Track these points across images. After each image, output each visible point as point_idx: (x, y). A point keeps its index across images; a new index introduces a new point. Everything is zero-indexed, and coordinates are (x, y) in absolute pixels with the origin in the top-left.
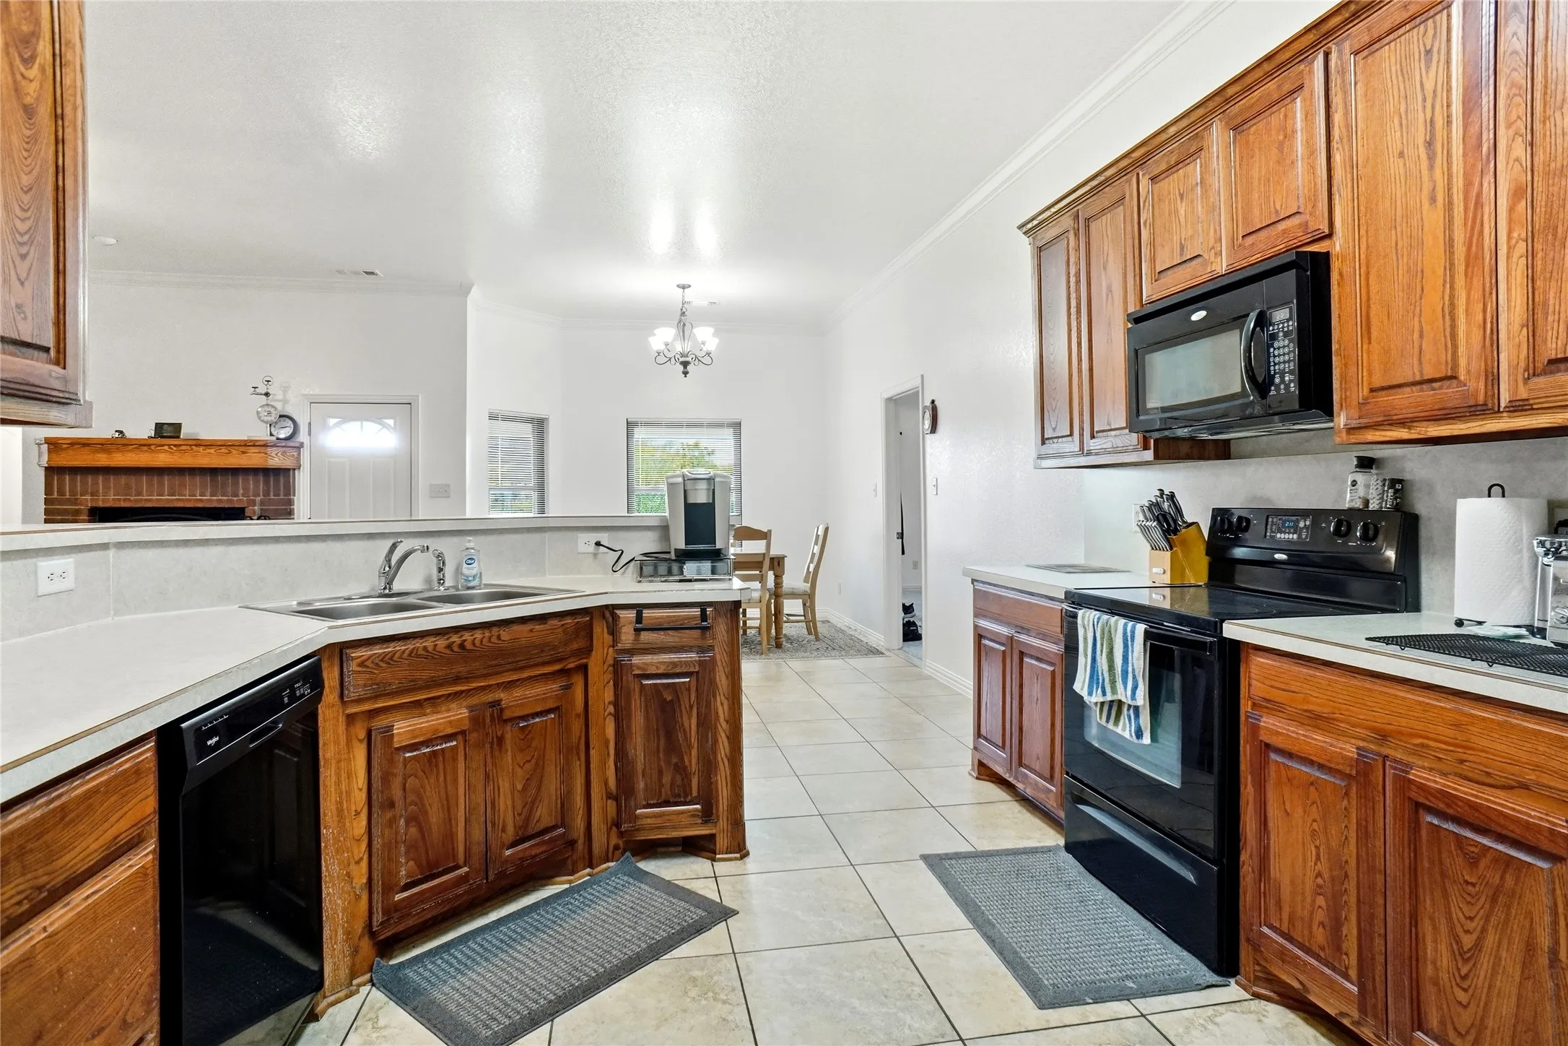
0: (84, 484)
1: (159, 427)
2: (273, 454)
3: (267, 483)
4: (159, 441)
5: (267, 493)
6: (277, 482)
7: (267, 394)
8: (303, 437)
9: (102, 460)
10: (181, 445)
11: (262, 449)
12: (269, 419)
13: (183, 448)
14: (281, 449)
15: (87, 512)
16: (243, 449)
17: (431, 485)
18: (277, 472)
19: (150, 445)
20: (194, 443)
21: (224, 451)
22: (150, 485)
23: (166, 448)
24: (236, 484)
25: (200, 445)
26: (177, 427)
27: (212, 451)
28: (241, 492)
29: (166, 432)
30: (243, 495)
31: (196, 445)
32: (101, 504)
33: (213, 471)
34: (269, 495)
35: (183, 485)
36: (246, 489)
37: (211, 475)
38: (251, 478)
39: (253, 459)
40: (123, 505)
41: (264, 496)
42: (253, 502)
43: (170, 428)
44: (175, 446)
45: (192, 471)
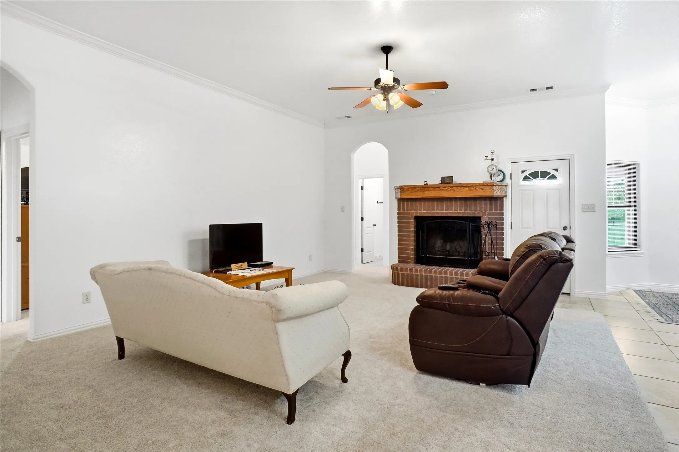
0: (412, 206)
1: (443, 178)
2: (496, 190)
3: (491, 204)
4: (443, 185)
5: (491, 210)
6: (496, 204)
7: (492, 160)
8: (508, 180)
9: (420, 195)
10: (453, 187)
11: (491, 187)
12: (492, 172)
13: (454, 188)
14: (500, 187)
15: (413, 218)
16: (482, 187)
17: (582, 205)
18: (496, 198)
19: (439, 187)
20: (459, 185)
21: (473, 188)
22: (437, 205)
23: (446, 188)
24: (476, 205)
25: (462, 186)
26: (451, 178)
27: (467, 189)
28: (478, 209)
29: (447, 181)
30: (480, 210)
31: (460, 187)
32: (419, 215)
33: (466, 199)
34: (492, 210)
35: (451, 206)
36: (481, 208)
37: (464, 201)
38: (483, 202)
39: (486, 193)
40: (427, 215)
41: (489, 211)
42: (484, 214)
43: (448, 179)
44: (451, 187)
45: (456, 199)
